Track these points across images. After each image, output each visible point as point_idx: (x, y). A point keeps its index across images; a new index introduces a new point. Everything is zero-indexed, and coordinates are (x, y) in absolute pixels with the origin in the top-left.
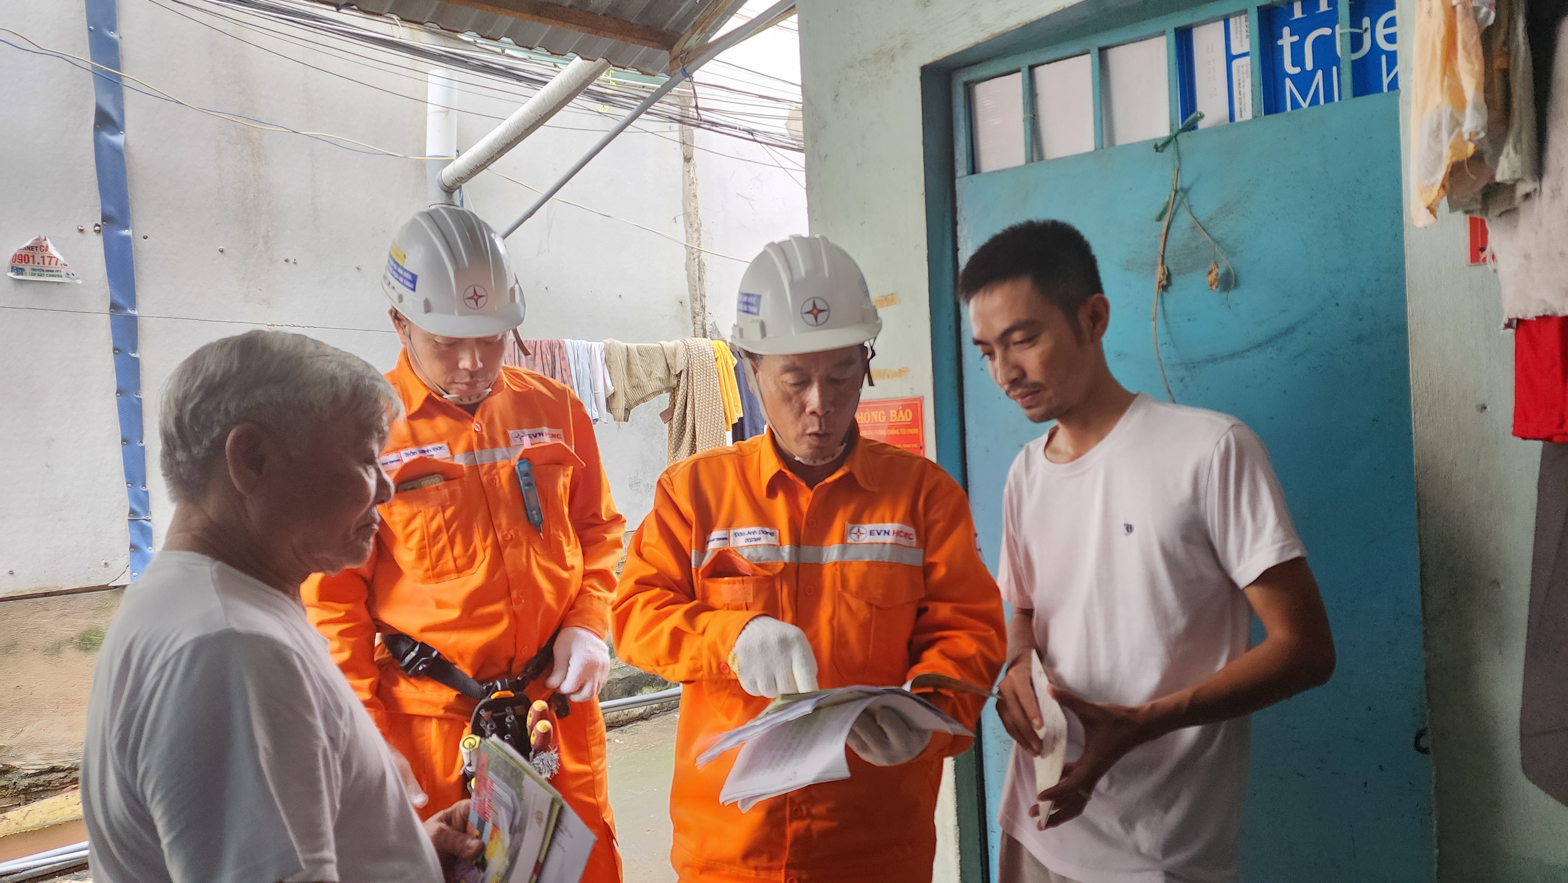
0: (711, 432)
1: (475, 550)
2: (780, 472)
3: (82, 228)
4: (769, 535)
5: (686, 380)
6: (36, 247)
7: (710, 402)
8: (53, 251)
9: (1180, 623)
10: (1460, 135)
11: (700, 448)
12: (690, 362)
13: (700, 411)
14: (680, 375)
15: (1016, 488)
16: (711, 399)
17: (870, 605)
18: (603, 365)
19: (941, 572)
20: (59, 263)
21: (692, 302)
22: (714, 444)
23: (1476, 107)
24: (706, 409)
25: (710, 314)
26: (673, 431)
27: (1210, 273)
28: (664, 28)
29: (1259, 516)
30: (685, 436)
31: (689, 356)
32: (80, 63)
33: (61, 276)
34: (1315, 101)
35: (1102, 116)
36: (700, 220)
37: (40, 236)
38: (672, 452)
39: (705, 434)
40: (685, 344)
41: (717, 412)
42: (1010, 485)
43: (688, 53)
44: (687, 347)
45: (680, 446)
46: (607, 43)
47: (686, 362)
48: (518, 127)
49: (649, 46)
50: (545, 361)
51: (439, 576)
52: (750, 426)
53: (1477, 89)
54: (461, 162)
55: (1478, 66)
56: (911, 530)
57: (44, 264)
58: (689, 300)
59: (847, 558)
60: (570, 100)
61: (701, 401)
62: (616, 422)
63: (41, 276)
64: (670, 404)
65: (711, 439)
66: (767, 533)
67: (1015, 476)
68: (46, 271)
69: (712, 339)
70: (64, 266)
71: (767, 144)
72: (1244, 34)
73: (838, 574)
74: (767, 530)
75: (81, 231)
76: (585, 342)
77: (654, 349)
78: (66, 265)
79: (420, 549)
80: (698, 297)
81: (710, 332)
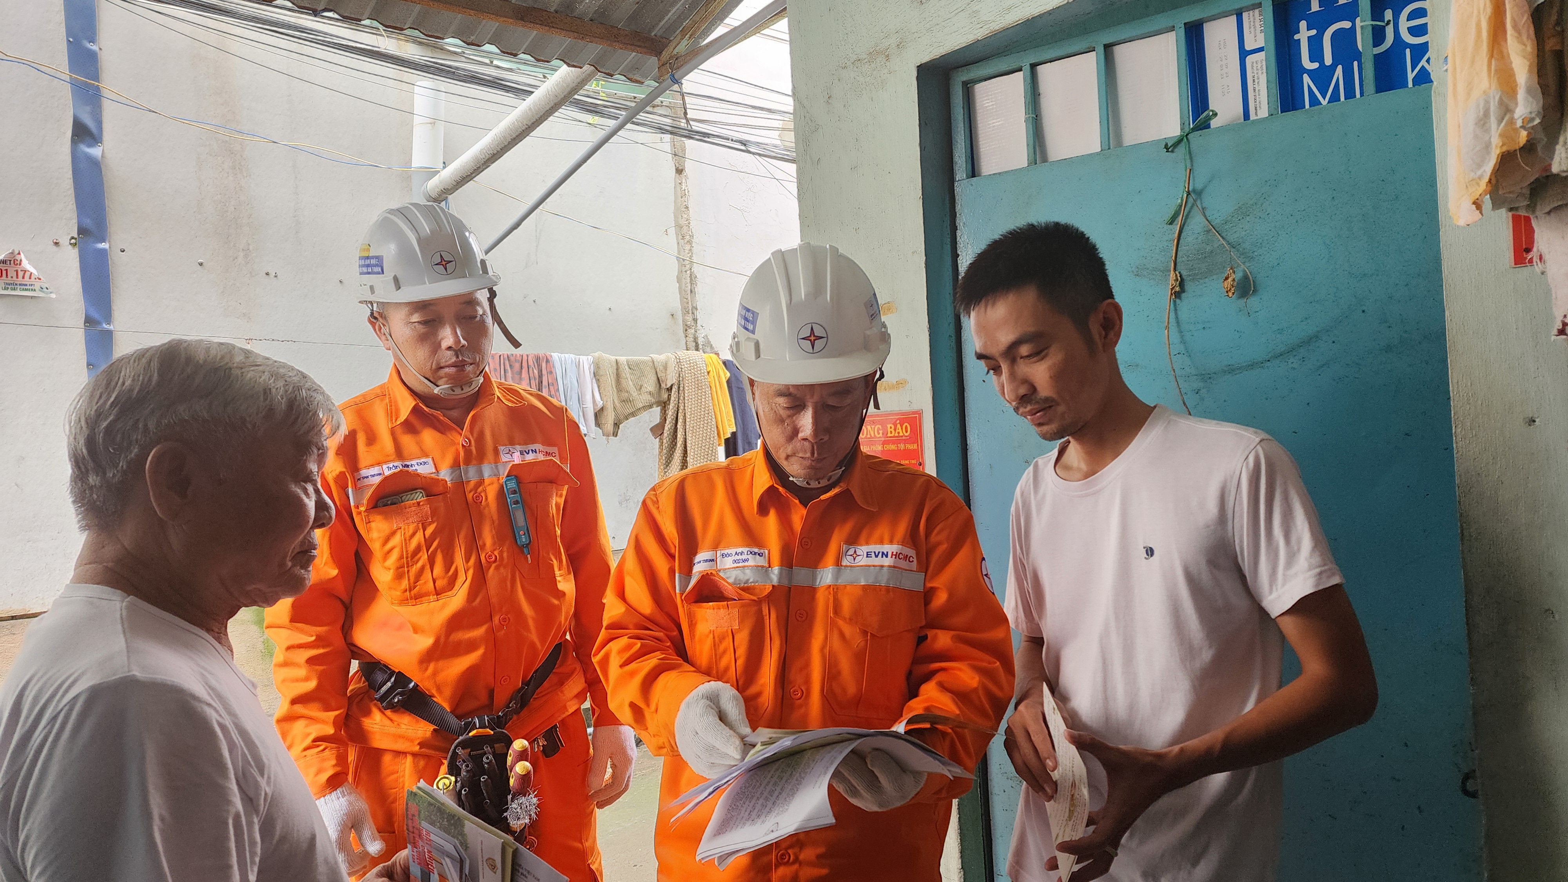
0: (703, 448)
1: (456, 571)
2: (771, 488)
3: (58, 241)
4: (757, 556)
5: (677, 393)
6: (10, 261)
7: (702, 416)
8: (26, 264)
9: (1207, 655)
10: (1512, 122)
11: (691, 464)
12: (681, 375)
13: (692, 425)
14: (671, 389)
15: (1023, 507)
16: (702, 413)
17: (865, 633)
18: (592, 380)
19: (941, 598)
20: (33, 277)
21: (684, 315)
22: (705, 460)
23: (1529, 91)
24: (698, 423)
25: (702, 327)
26: (664, 447)
27: (1227, 278)
28: (653, 34)
29: (1294, 539)
30: (676, 451)
31: (680, 370)
32: (59, 75)
33: (35, 290)
34: (1335, 98)
35: (1108, 115)
36: (692, 232)
37: (13, 250)
38: (662, 467)
39: (696, 449)
40: (676, 357)
41: (709, 427)
42: (1017, 503)
43: (677, 59)
44: (678, 360)
45: (670, 462)
46: (594, 49)
47: (677, 375)
48: (504, 137)
49: (638, 52)
50: (531, 375)
51: (418, 598)
52: (744, 441)
53: (1530, 71)
54: (447, 174)
55: (1530, 47)
56: (911, 552)
57: (17, 278)
58: (681, 312)
59: (841, 582)
60: (556, 110)
61: (692, 416)
62: (605, 437)
63: (14, 289)
64: (660, 419)
65: (702, 454)
66: (755, 553)
67: (1022, 494)
68: (20, 285)
69: (704, 353)
70: (37, 280)
71: (760, 155)
72: (1258, 29)
73: (831, 600)
74: (756, 550)
75: (56, 244)
76: (572, 356)
77: (644, 362)
78: (40, 279)
79: (398, 568)
80: (690, 309)
81: (703, 345)
